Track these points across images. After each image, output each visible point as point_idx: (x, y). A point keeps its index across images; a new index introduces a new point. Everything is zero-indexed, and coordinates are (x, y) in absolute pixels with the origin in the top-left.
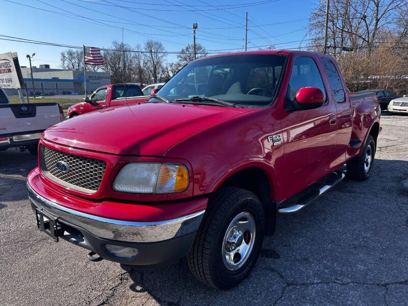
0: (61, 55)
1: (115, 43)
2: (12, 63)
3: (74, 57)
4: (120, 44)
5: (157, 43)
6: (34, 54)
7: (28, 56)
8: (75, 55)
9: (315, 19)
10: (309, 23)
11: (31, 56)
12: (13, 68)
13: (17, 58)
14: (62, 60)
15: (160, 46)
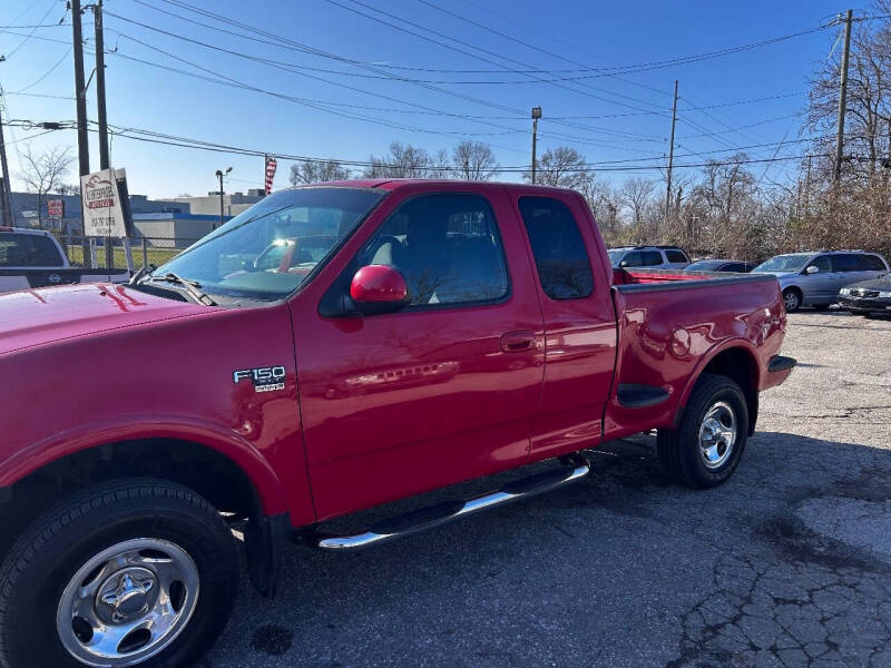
0: (290, 171)
1: (395, 148)
2: (115, 189)
3: (316, 176)
4: (405, 149)
5: (480, 149)
6: (230, 169)
7: (219, 173)
8: (318, 172)
9: (823, 95)
10: (808, 103)
11: (224, 173)
12: (116, 199)
13: (125, 179)
14: (291, 180)
15: (487, 153)
